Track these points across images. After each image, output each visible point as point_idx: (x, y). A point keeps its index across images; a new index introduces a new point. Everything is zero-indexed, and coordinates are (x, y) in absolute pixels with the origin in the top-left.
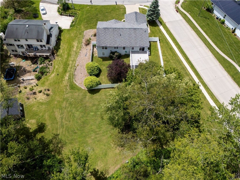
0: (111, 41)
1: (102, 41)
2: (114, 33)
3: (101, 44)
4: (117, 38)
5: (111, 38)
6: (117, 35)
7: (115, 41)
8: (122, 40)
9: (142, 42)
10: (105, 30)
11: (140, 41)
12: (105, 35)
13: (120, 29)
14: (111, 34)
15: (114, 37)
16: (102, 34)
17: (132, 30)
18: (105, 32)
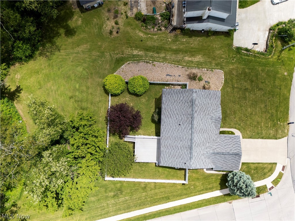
0: (171, 110)
1: (171, 97)
2: (183, 115)
3: (166, 96)
4: (175, 119)
5: (176, 110)
6: (180, 119)
7: (170, 116)
8: (171, 127)
9: (168, 155)
10: (189, 101)
11: (169, 154)
12: (181, 101)
13: (191, 125)
14: (183, 110)
15: (177, 114)
16: (182, 97)
17: (189, 144)
18: (185, 101)
